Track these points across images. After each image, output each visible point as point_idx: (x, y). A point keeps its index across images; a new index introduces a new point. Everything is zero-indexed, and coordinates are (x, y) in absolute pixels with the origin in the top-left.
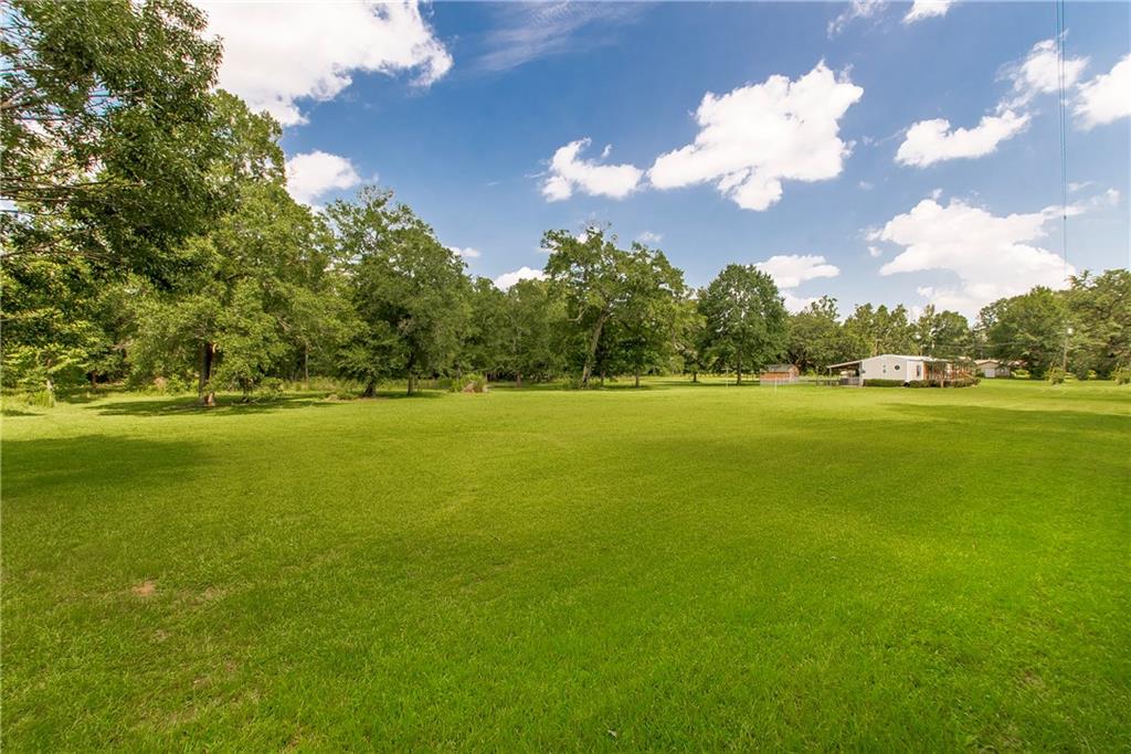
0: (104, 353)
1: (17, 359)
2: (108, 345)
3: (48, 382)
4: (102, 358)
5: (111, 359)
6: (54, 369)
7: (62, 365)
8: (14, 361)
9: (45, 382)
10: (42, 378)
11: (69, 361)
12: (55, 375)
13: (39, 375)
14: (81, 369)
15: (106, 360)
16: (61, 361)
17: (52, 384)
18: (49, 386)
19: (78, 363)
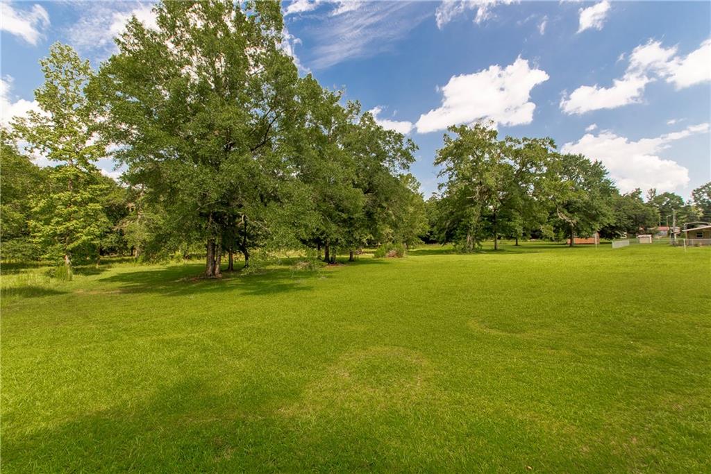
0: (107, 232)
1: (40, 237)
2: (110, 226)
3: (67, 257)
4: (105, 236)
5: (112, 237)
6: (72, 245)
7: (79, 242)
8: (37, 240)
9: (64, 257)
10: (61, 254)
11: (84, 238)
12: (72, 251)
13: (59, 251)
14: (94, 245)
15: (108, 238)
16: (78, 238)
17: (70, 259)
18: (67, 261)
19: (92, 240)
